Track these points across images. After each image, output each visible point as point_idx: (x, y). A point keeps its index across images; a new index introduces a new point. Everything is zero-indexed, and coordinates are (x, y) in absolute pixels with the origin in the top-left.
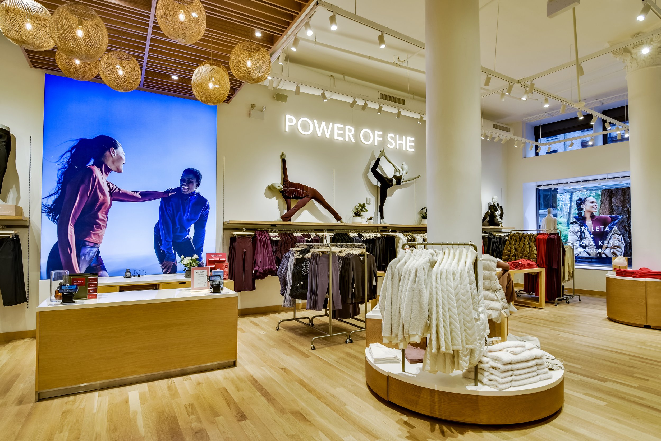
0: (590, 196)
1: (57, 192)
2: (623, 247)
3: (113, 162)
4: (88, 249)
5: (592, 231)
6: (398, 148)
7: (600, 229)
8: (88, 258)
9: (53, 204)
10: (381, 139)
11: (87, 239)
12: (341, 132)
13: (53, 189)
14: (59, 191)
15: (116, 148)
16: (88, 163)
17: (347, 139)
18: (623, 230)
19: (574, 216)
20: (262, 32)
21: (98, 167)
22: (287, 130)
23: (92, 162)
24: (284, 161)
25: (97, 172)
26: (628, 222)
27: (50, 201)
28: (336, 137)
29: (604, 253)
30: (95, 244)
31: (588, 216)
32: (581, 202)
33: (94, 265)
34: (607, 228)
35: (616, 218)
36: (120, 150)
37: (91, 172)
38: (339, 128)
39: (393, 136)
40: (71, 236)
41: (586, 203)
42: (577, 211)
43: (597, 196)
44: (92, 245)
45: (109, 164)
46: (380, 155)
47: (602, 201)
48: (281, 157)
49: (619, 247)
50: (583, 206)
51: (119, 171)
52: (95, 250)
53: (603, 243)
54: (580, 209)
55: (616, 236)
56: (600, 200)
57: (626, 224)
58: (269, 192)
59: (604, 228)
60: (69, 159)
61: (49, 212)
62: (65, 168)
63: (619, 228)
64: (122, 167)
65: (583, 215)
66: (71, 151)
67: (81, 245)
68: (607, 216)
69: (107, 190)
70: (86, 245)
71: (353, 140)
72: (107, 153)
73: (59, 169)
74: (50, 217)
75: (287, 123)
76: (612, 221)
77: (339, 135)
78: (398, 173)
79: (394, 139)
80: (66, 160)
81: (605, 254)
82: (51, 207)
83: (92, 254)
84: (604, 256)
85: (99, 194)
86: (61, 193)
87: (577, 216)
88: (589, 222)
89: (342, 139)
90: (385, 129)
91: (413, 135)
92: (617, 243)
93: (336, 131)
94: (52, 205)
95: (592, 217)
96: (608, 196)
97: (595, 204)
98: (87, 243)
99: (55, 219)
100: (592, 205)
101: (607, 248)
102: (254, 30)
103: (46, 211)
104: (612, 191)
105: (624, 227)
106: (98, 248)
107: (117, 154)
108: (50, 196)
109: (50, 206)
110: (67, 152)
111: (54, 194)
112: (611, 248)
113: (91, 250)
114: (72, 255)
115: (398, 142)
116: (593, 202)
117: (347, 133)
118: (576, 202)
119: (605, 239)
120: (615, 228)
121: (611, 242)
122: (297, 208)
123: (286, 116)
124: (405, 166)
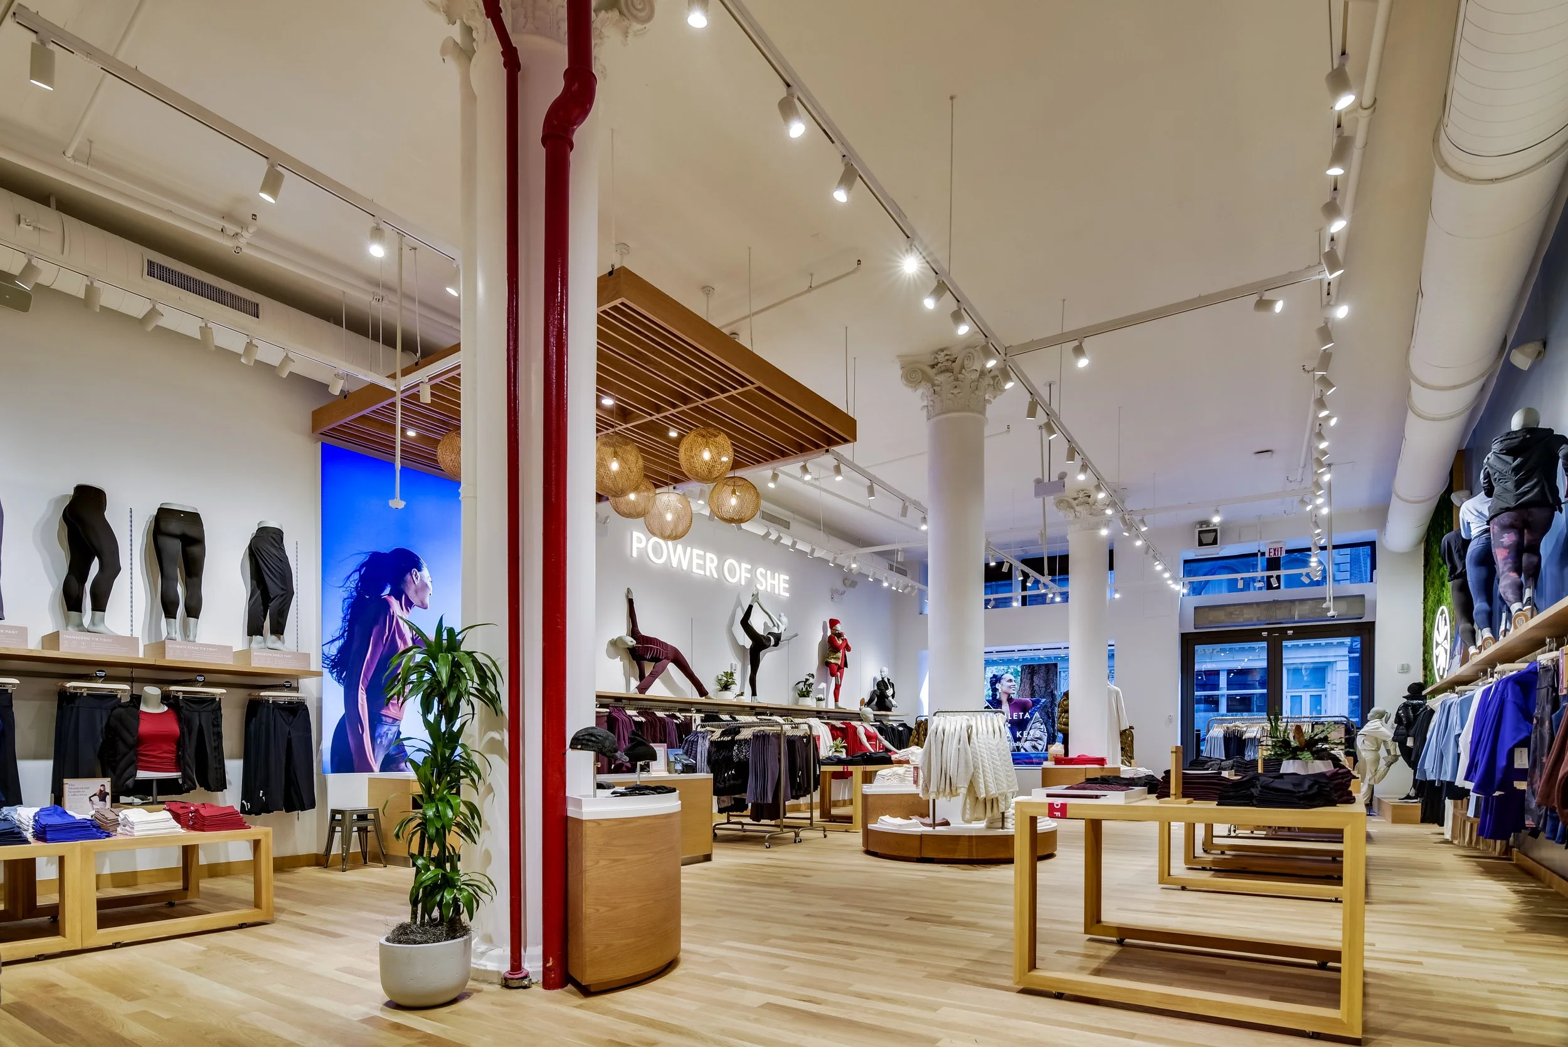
0: (1007, 673)
1: (343, 635)
2: (1045, 738)
3: (416, 592)
4: (385, 728)
5: (1010, 718)
6: (769, 590)
7: (1019, 716)
8: (385, 742)
9: (338, 653)
10: (749, 576)
11: (384, 712)
12: (701, 562)
13: (337, 630)
14: (346, 634)
15: (420, 570)
16: (383, 591)
17: (708, 574)
18: (1046, 718)
19: (987, 698)
20: (679, 433)
21: (397, 598)
22: (635, 554)
23: (388, 590)
24: (631, 602)
25: (395, 606)
26: (1051, 707)
27: (333, 650)
28: (695, 570)
29: (1022, 747)
30: (395, 720)
31: (1004, 699)
32: (996, 680)
33: (393, 753)
34: (1027, 715)
35: (1038, 702)
36: (425, 572)
37: (387, 606)
38: (699, 557)
39: (764, 571)
40: (362, 705)
41: (1002, 681)
42: (990, 693)
43: (1015, 673)
44: (390, 721)
45: (411, 594)
46: (752, 601)
47: (1021, 680)
48: (627, 596)
49: (1040, 739)
50: (998, 686)
51: (424, 606)
52: (394, 729)
53: (1022, 734)
54: (995, 690)
55: (1038, 724)
56: (1019, 678)
57: (1050, 710)
58: (612, 649)
59: (1023, 716)
60: (357, 584)
61: (333, 667)
62: (351, 597)
63: (1040, 715)
64: (427, 601)
65: (998, 697)
66: (359, 570)
67: (376, 720)
68: (1028, 699)
69: (408, 635)
70: (382, 721)
71: (716, 576)
72: (408, 577)
73: (345, 599)
74: (334, 675)
75: (635, 545)
76: (1033, 705)
77: (699, 566)
78: (776, 628)
79: (765, 576)
80: (353, 585)
81: (1025, 749)
82: (335, 658)
83: (390, 736)
84: (1023, 751)
85: (399, 641)
86: (347, 636)
87: (991, 698)
88: (1005, 707)
89: (702, 572)
90: (754, 562)
91: (787, 573)
92: (1038, 734)
93: (695, 561)
94: (336, 655)
95: (1010, 700)
96: (1030, 673)
97: (1014, 683)
98: (384, 718)
99: (341, 678)
100: (1010, 684)
101: (1026, 740)
102: (668, 429)
103: (328, 665)
104: (1034, 667)
105: (1047, 713)
106: (399, 726)
107: (421, 580)
108: (333, 641)
109: (333, 657)
110: (354, 572)
111: (338, 638)
112: (1032, 740)
113: (389, 730)
114: (364, 735)
115: (770, 581)
116: (1010, 681)
117: (708, 564)
118: (989, 680)
119: (1025, 729)
120: (1037, 714)
121: (1032, 732)
122: (654, 675)
123: (634, 533)
124: (784, 619)
